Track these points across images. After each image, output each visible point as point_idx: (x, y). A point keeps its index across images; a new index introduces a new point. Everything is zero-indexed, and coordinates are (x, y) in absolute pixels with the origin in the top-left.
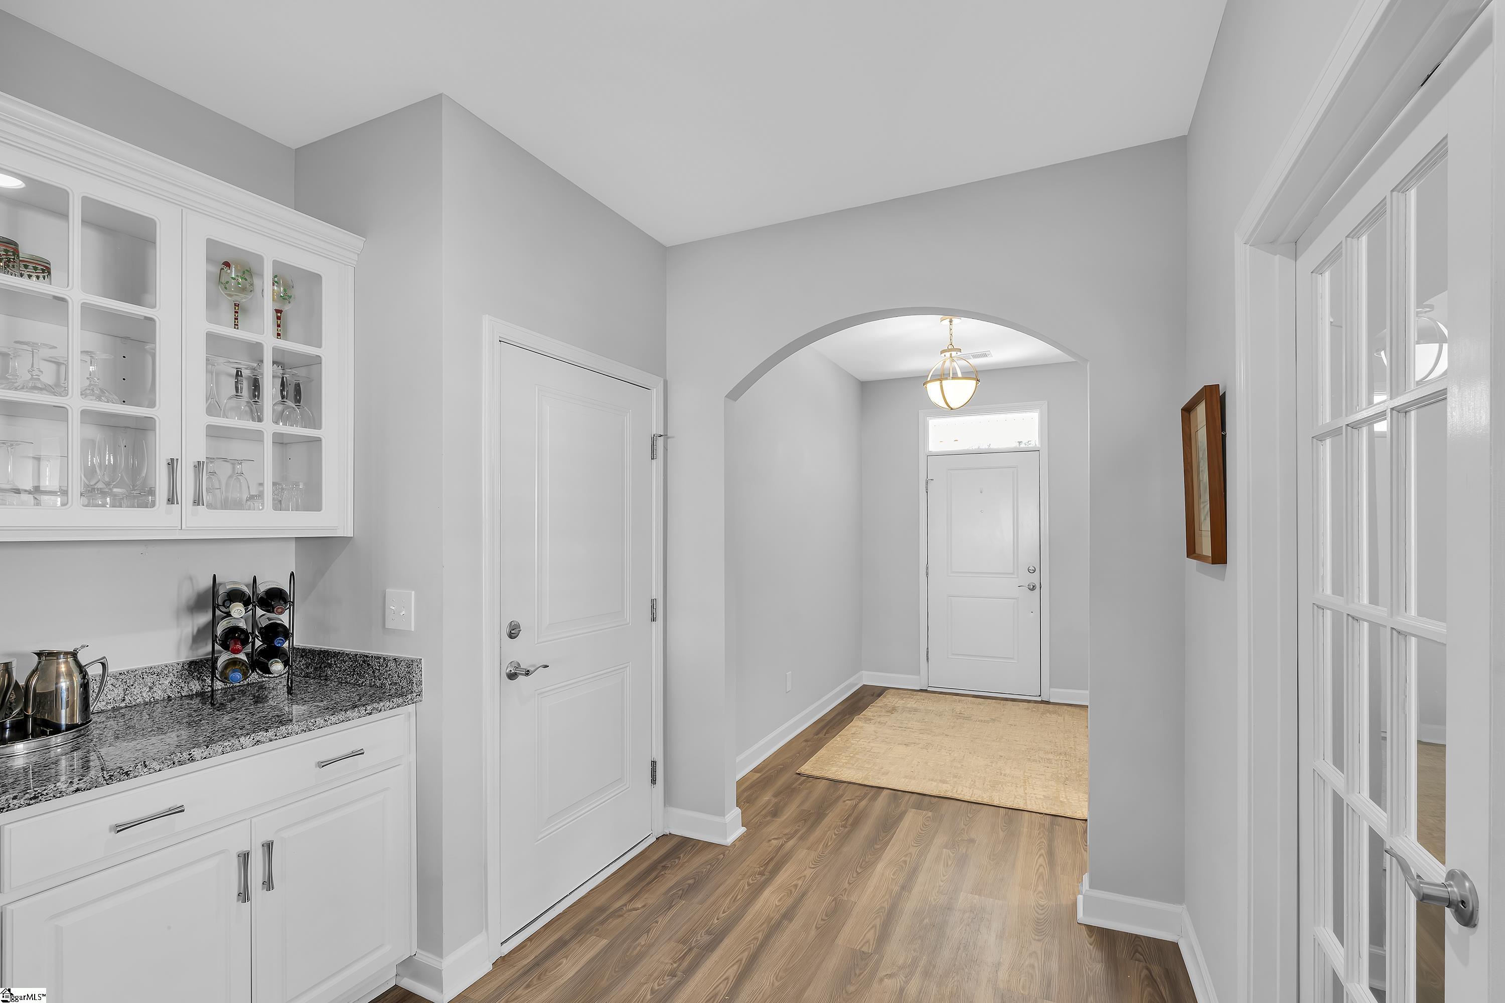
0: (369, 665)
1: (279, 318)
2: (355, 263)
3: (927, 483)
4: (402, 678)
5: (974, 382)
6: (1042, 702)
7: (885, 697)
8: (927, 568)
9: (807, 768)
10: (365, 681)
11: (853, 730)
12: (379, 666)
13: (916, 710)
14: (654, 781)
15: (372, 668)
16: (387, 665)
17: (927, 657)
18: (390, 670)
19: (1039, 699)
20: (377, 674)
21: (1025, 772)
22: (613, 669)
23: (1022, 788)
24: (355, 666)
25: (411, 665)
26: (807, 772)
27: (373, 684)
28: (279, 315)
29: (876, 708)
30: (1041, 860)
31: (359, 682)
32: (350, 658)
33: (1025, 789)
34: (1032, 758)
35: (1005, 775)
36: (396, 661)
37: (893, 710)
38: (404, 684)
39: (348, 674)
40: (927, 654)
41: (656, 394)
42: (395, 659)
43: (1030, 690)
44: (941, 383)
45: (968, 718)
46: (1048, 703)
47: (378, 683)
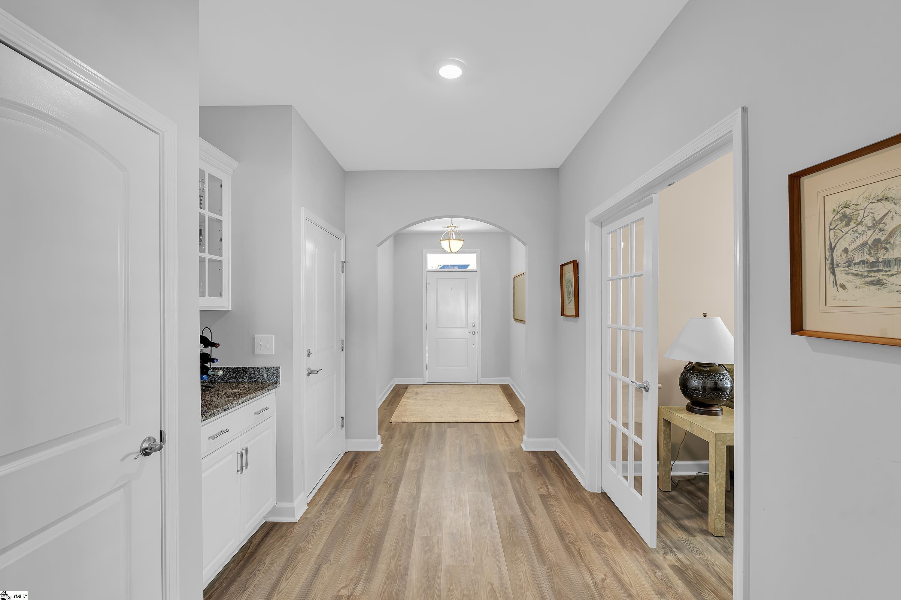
0: (246, 372)
1: (201, 200)
2: (232, 174)
3: (427, 285)
4: (270, 376)
5: (463, 242)
6: (478, 384)
7: (410, 388)
8: (427, 326)
9: (393, 419)
10: (244, 380)
11: (404, 403)
12: (254, 372)
13: (427, 392)
14: (342, 427)
15: (249, 373)
16: (260, 371)
17: (427, 368)
18: (262, 373)
19: (477, 383)
20: (252, 376)
21: (484, 410)
22: (331, 373)
23: (486, 415)
24: (236, 374)
25: (276, 370)
26: (395, 421)
27: (250, 381)
28: (201, 198)
29: (409, 393)
30: (504, 436)
31: (240, 381)
32: (233, 370)
33: (488, 415)
34: (485, 405)
35: (477, 412)
36: (266, 369)
37: (417, 393)
38: (271, 379)
39: (231, 378)
40: (427, 367)
41: (342, 241)
42: (265, 368)
43: (473, 380)
44: (449, 241)
45: (452, 393)
46: (480, 384)
47: (253, 380)
